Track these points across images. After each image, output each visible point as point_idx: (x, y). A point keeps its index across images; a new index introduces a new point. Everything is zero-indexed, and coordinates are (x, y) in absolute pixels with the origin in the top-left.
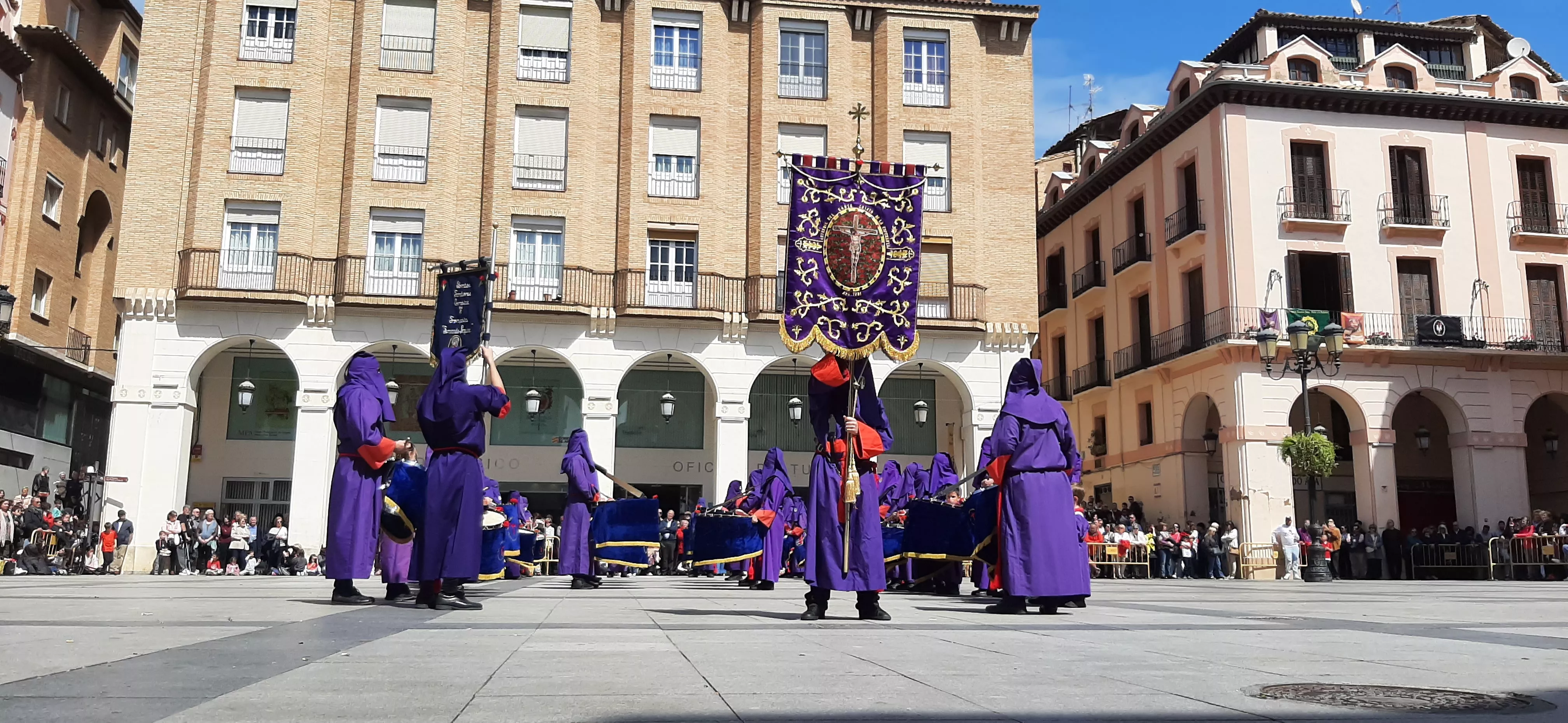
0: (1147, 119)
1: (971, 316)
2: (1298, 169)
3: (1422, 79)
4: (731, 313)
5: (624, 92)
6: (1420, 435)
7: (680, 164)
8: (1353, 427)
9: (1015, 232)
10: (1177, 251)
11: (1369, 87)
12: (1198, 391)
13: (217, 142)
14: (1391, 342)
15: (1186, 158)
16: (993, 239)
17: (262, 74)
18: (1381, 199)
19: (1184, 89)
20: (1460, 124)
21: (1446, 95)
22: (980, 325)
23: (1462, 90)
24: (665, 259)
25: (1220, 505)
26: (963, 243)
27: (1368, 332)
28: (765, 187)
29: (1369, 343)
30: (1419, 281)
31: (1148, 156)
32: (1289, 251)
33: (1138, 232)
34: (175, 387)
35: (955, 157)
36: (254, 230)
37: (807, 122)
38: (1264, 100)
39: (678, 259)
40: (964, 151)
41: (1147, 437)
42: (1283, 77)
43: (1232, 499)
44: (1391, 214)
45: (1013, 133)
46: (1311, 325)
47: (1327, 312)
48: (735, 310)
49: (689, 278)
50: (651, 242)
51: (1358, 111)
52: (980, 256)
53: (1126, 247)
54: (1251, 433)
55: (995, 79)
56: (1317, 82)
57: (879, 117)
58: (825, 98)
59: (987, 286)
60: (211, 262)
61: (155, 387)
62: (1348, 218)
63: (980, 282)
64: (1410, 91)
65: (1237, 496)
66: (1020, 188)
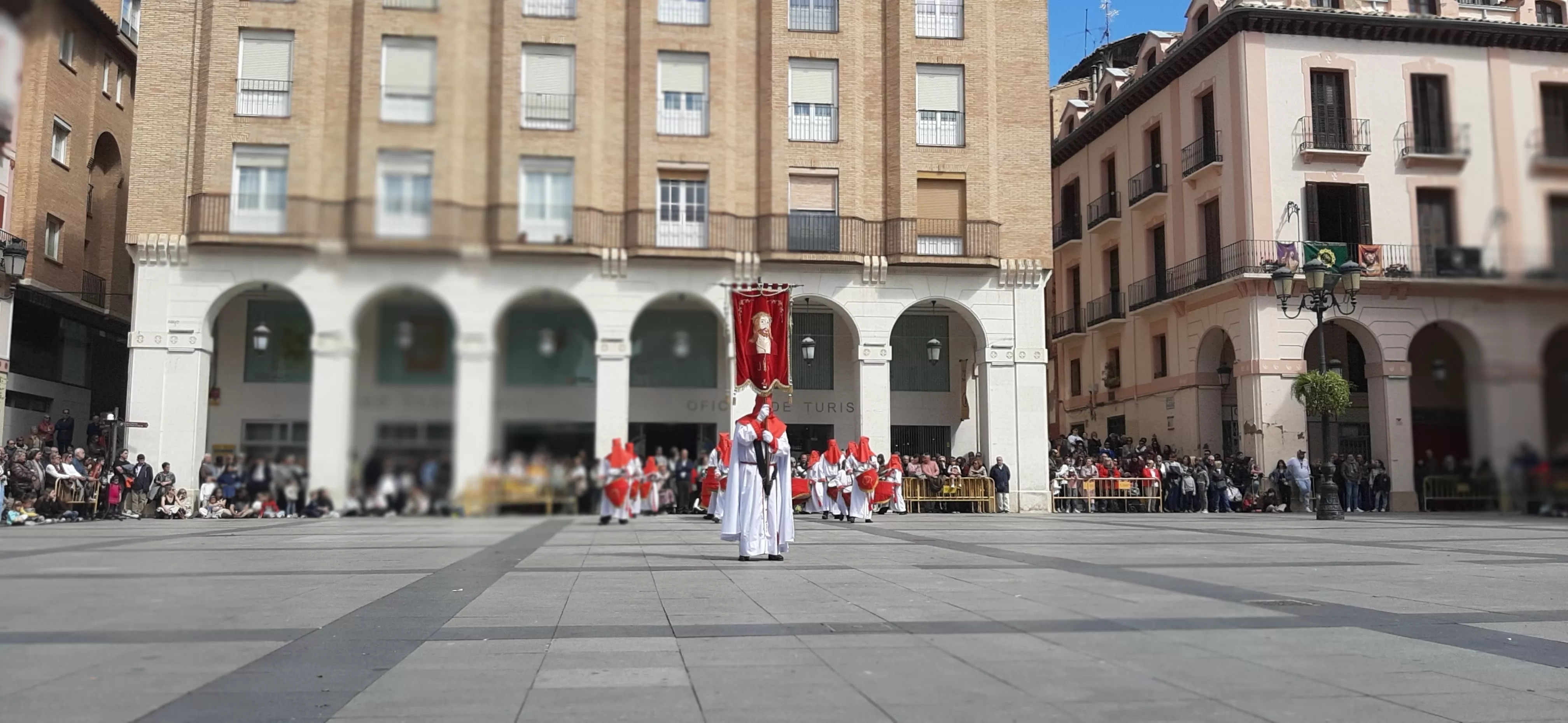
0: (1165, 47)
1: (984, 253)
2: (1317, 98)
3: (1445, 4)
4: (743, 253)
5: (631, 28)
6: (1435, 367)
7: (689, 101)
8: (1368, 359)
9: (1030, 166)
10: (1193, 183)
11: (1392, 12)
12: (1213, 324)
13: (223, 85)
14: (1409, 274)
15: (1204, 87)
16: (1007, 174)
17: (265, 14)
18: (1402, 129)
19: (1202, 16)
20: (1483, 50)
21: (1470, 20)
22: (994, 262)
23: (1486, 15)
24: (676, 198)
25: (1234, 437)
26: (976, 178)
27: (1386, 264)
28: (776, 125)
29: (1387, 275)
30: (1437, 211)
31: (1165, 84)
32: (1307, 183)
33: (1154, 163)
34: (191, 332)
35: (970, 90)
36: (263, 175)
37: (818, 56)
38: (1284, 27)
39: (689, 199)
40: (978, 84)
41: (1162, 371)
42: (1304, 4)
43: (1245, 433)
44: (1411, 143)
45: (1028, 65)
46: (1328, 257)
47: (1344, 244)
48: (746, 248)
49: (700, 219)
50: (663, 181)
51: (1380, 38)
52: (993, 191)
53: (1142, 178)
54: (1265, 368)
55: (1010, 9)
56: (1338, 7)
57: (892, 50)
58: (835, 31)
59: (1002, 222)
60: (222, 208)
61: (172, 332)
62: (1367, 148)
63: (995, 219)
64: (1433, 17)
65: (1252, 430)
66: (1035, 121)
